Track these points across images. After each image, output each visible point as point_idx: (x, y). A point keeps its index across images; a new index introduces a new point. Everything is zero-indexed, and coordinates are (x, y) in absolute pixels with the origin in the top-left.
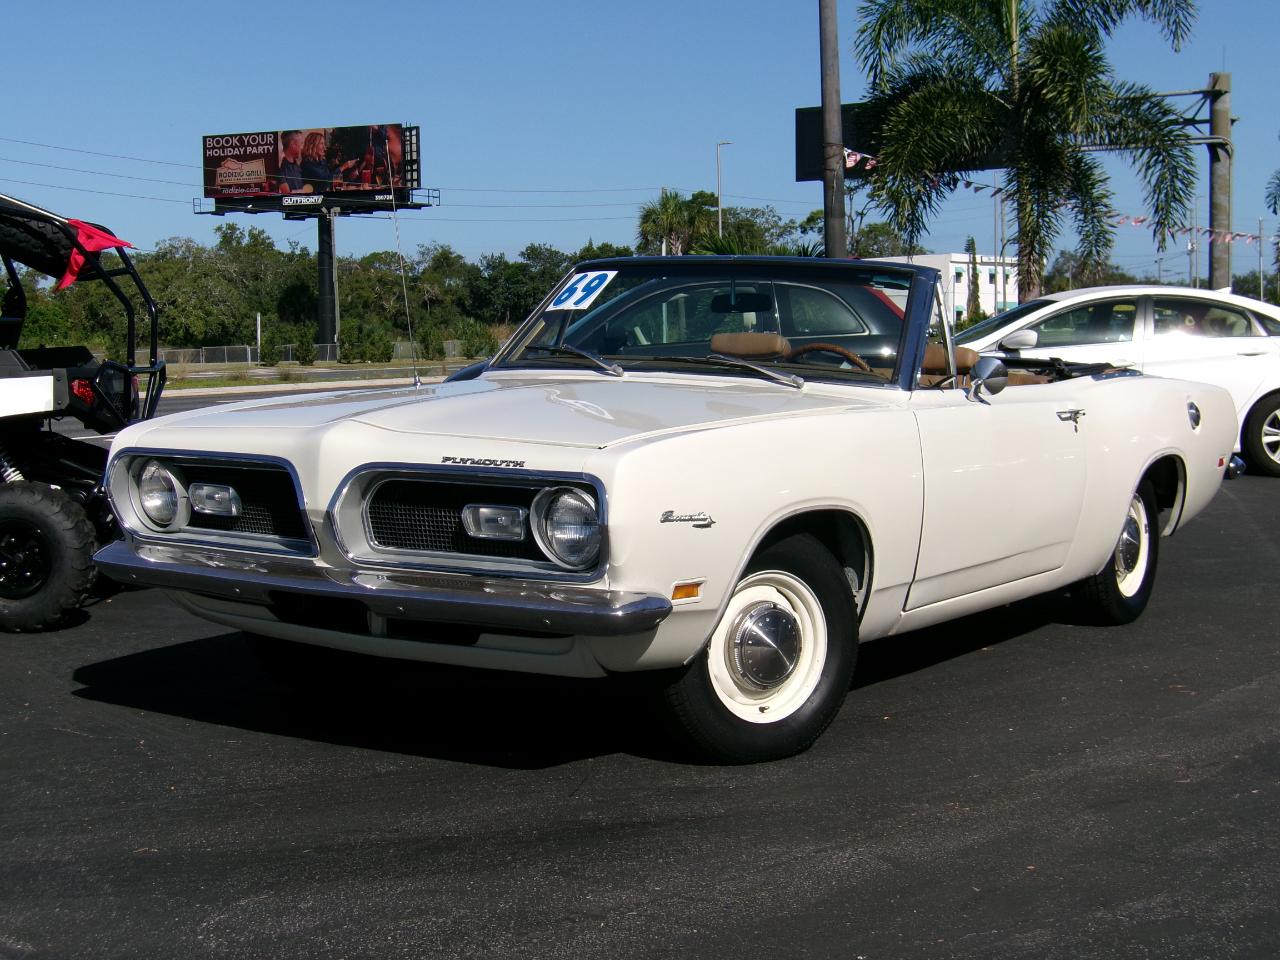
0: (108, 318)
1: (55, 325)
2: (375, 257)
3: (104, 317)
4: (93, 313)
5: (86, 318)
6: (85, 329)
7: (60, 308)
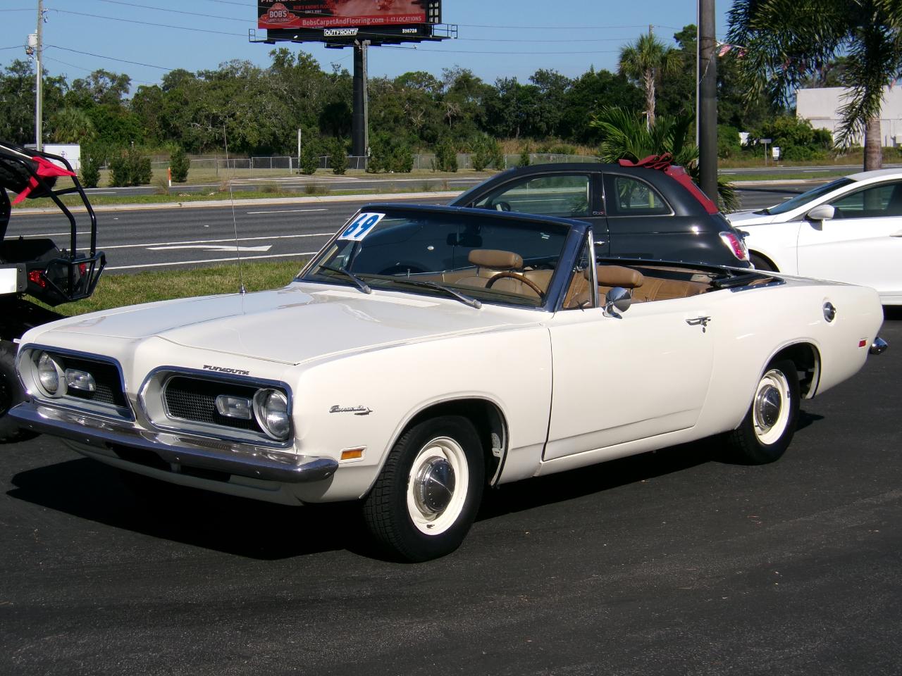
0: (177, 128)
1: (133, 132)
2: (408, 77)
3: (175, 127)
4: (165, 123)
5: (160, 127)
6: (158, 136)
7: (138, 118)
